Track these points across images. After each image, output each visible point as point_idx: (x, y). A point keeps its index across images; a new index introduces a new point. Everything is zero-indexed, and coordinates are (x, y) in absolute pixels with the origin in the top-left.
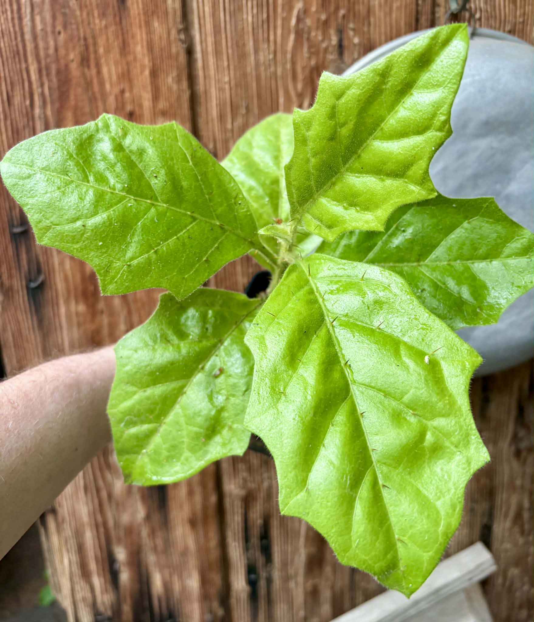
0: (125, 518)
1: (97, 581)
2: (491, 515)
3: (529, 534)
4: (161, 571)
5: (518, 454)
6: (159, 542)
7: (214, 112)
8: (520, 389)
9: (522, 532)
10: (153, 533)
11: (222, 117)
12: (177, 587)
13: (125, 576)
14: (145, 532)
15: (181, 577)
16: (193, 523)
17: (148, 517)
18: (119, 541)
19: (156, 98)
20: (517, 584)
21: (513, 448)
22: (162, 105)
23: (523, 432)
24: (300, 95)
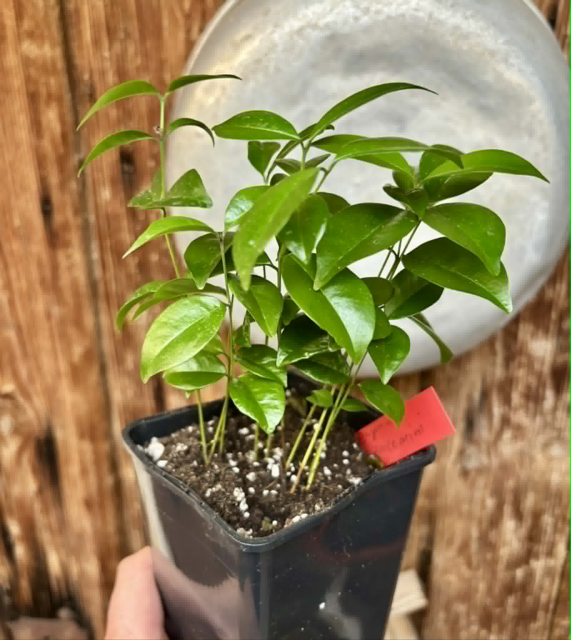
0: (16, 491)
2: (430, 540)
3: (478, 568)
4: (57, 550)
5: (465, 473)
6: (53, 518)
7: (87, 35)
8: (470, 398)
9: (469, 564)
10: (46, 510)
11: (96, 42)
12: (74, 570)
13: (20, 551)
14: (37, 507)
15: (78, 560)
16: (88, 504)
17: (40, 491)
18: (11, 513)
19: (19, 16)
20: (463, 622)
21: (459, 466)
22: (27, 25)
23: (471, 450)
24: (188, 17)
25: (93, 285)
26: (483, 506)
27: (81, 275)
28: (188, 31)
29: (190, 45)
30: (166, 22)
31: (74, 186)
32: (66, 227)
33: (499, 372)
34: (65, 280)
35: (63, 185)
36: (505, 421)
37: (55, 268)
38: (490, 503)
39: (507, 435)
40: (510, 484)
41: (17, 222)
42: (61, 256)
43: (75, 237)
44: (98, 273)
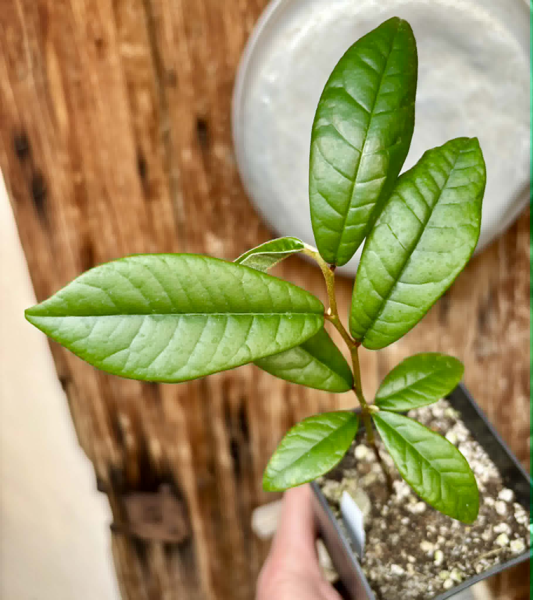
1: (109, 442)
4: (159, 438)
5: (480, 360)
6: (155, 412)
7: (170, 36)
11: (176, 41)
12: (172, 453)
13: (130, 440)
14: (142, 405)
16: (181, 400)
19: (118, 25)
22: (125, 31)
23: (484, 339)
24: (244, 15)
25: (180, 227)
26: (496, 386)
27: (170, 220)
28: (245, 26)
29: (246, 36)
30: (228, 20)
31: (162, 150)
32: (157, 183)
33: (503, 274)
34: (158, 224)
35: (154, 151)
36: (512, 315)
37: (150, 214)
38: (502, 383)
39: (513, 326)
40: (518, 366)
41: (121, 181)
42: (155, 206)
43: (164, 191)
44: (183, 216)
